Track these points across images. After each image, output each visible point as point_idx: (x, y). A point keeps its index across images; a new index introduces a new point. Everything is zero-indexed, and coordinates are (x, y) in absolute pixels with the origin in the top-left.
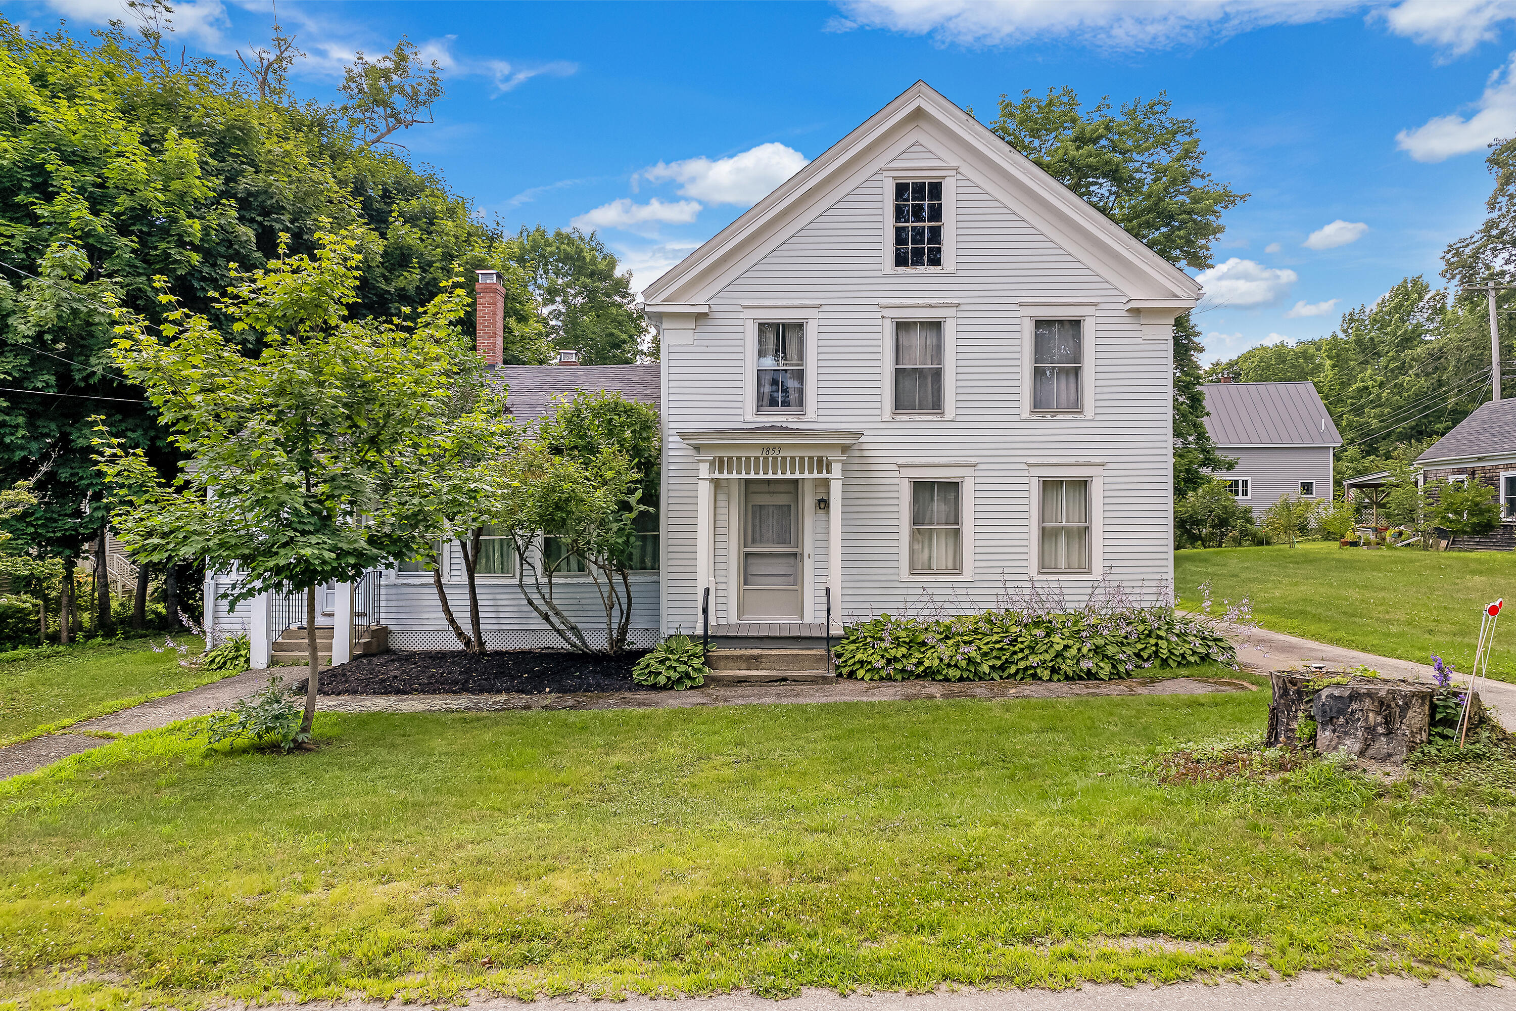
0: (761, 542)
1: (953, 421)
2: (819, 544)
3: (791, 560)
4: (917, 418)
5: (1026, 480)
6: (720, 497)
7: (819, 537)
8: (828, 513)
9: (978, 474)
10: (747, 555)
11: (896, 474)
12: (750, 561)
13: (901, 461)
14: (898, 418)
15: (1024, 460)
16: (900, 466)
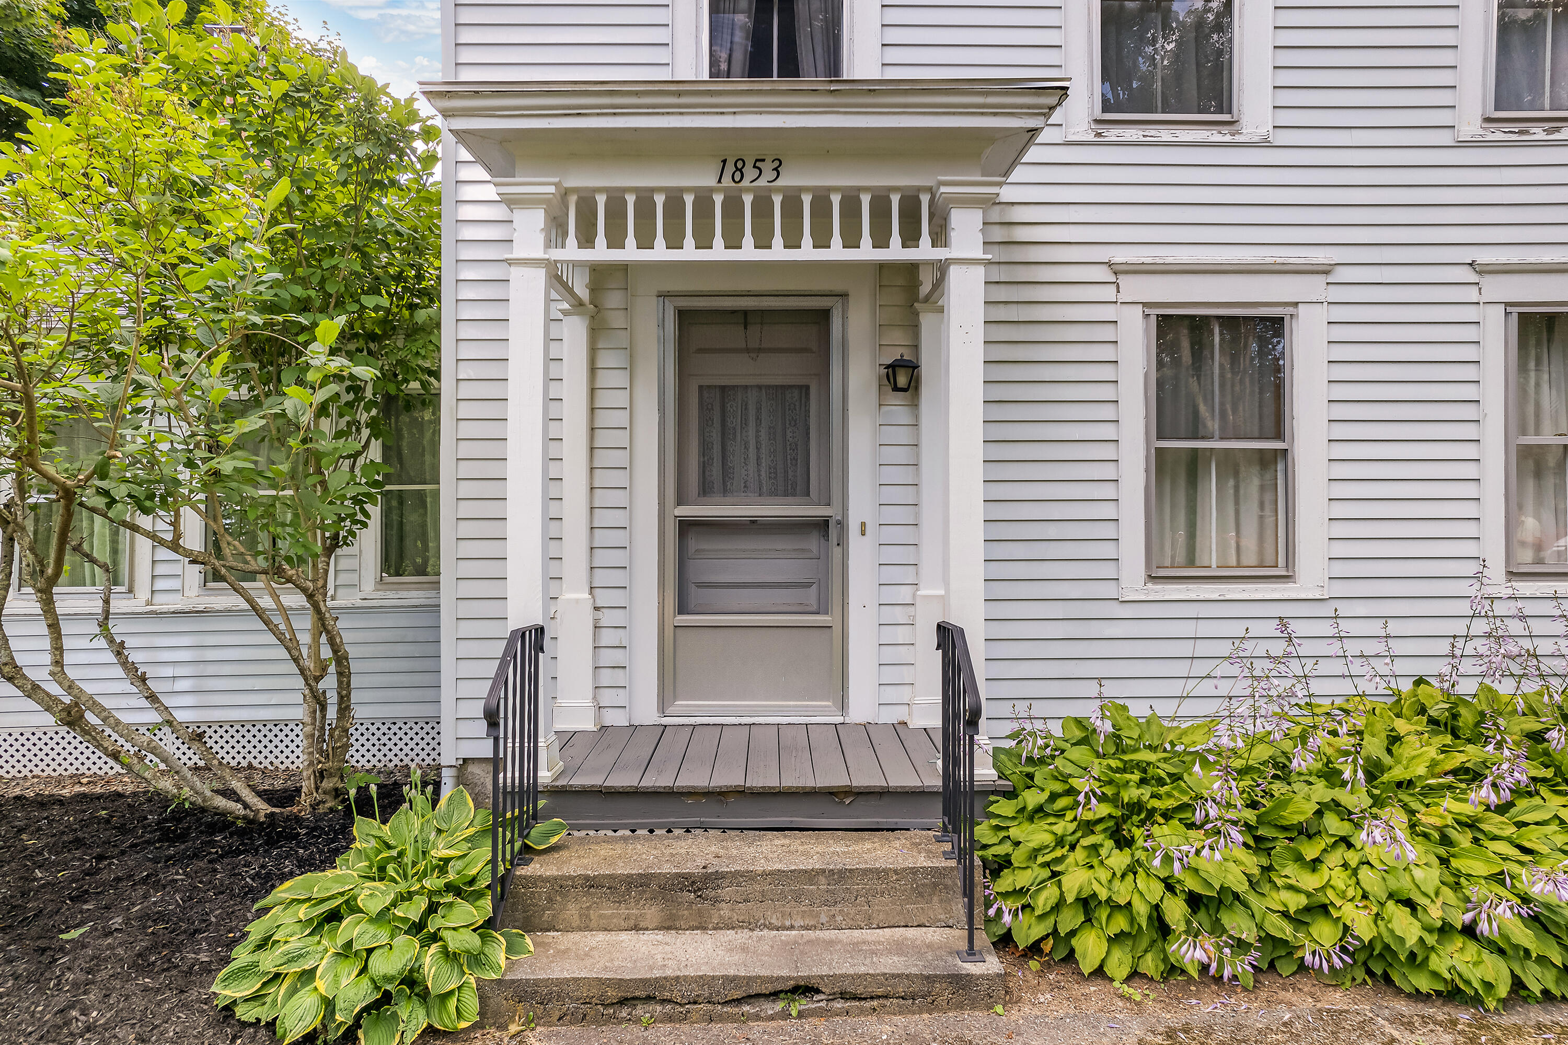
0: (725, 491)
1: (1265, 144)
2: (890, 495)
3: (813, 543)
4: (1165, 135)
5: (1470, 314)
6: (606, 359)
7: (891, 474)
8: (914, 404)
9: (1337, 294)
10: (686, 527)
11: (1108, 293)
12: (693, 544)
13: (1121, 256)
14: (1112, 134)
15: (1467, 255)
16: (1118, 270)
